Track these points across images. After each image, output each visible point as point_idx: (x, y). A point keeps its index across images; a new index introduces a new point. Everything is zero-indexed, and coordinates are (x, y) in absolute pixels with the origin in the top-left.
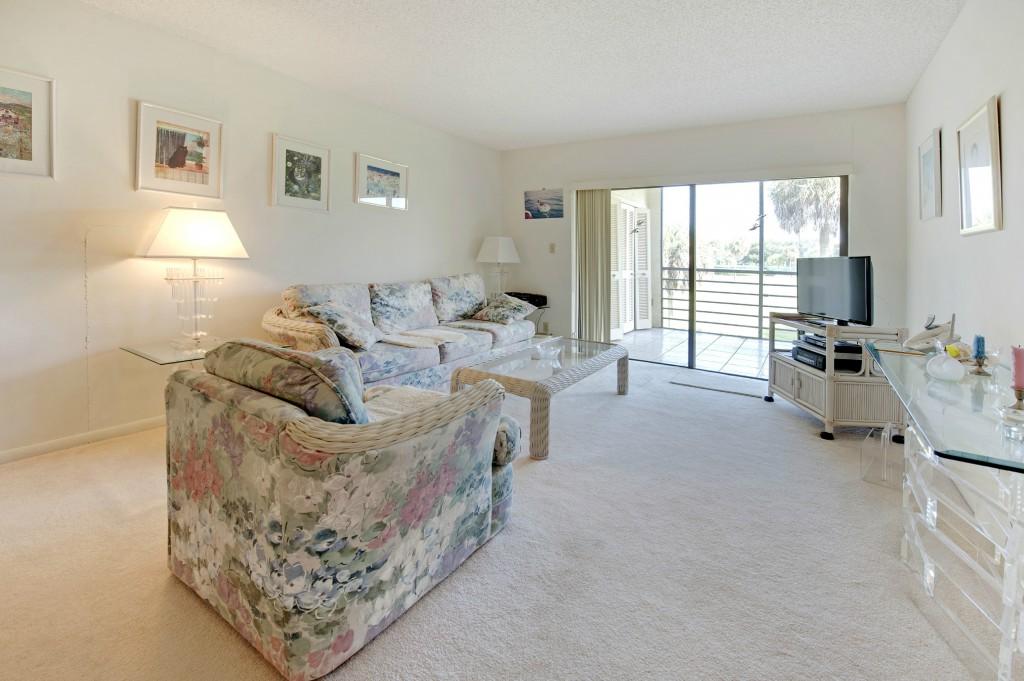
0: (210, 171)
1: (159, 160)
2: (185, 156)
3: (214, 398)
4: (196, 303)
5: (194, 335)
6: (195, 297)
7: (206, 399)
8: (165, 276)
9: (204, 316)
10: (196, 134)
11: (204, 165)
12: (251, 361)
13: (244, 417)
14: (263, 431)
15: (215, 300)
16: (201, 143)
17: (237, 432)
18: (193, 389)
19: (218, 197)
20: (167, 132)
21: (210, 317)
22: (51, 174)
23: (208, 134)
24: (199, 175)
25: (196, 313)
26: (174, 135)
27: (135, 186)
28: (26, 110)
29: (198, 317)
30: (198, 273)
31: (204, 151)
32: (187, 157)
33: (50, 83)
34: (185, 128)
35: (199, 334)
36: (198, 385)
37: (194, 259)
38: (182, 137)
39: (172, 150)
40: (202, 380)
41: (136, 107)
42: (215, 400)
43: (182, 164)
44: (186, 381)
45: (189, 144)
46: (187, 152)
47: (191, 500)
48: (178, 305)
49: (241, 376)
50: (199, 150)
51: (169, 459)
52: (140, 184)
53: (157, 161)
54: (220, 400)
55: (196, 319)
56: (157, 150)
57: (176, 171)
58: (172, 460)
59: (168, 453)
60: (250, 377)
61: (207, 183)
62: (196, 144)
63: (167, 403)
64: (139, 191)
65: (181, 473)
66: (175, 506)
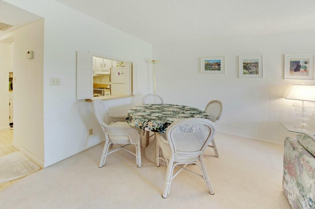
0: (309, 71)
1: (291, 70)
2: (300, 68)
3: (296, 150)
4: (303, 114)
5: (302, 124)
6: (303, 112)
7: (294, 149)
8: (293, 105)
9: (306, 119)
10: (304, 60)
11: (307, 69)
12: (310, 144)
13: (304, 160)
14: (309, 168)
15: (311, 114)
16: (306, 63)
17: (301, 164)
18: (291, 144)
19: (313, 80)
20: (294, 61)
21: (308, 120)
22: (262, 77)
23: (309, 59)
24: (305, 73)
25: (303, 117)
26: (296, 62)
27: (284, 78)
28: (257, 63)
29: (304, 119)
30: (304, 105)
31: (307, 65)
32: (301, 68)
33: (262, 56)
34: (300, 59)
35: (304, 124)
36: (292, 144)
37: (303, 100)
38: (299, 62)
39: (295, 66)
40: (294, 143)
41: (284, 56)
42: (296, 151)
43: (299, 70)
44: (289, 141)
45: (301, 64)
46: (301, 66)
47: (289, 174)
48: (297, 114)
49: (306, 147)
50: (305, 65)
51: (284, 160)
52: (285, 77)
53: (290, 70)
54: (298, 151)
55: (303, 120)
56: (290, 67)
57: (297, 73)
58: (285, 161)
59: (284, 158)
60: (309, 149)
61: (308, 75)
62: (304, 63)
63: (285, 144)
64: (285, 80)
65: (287, 165)
66: (285, 173)
